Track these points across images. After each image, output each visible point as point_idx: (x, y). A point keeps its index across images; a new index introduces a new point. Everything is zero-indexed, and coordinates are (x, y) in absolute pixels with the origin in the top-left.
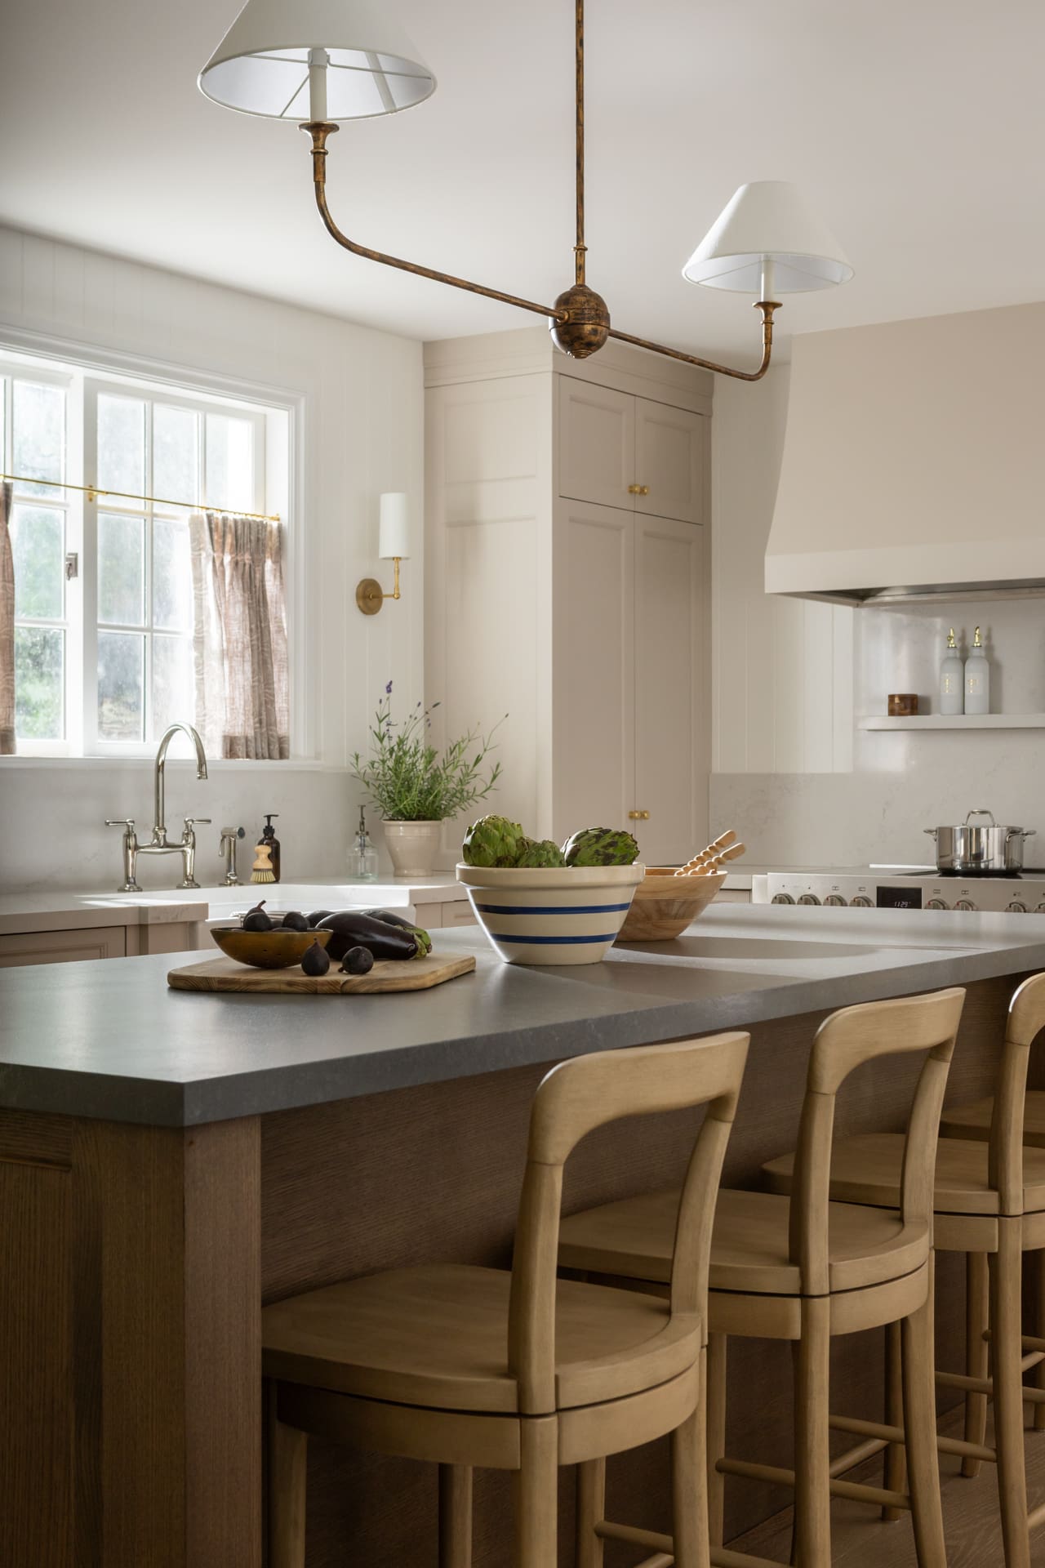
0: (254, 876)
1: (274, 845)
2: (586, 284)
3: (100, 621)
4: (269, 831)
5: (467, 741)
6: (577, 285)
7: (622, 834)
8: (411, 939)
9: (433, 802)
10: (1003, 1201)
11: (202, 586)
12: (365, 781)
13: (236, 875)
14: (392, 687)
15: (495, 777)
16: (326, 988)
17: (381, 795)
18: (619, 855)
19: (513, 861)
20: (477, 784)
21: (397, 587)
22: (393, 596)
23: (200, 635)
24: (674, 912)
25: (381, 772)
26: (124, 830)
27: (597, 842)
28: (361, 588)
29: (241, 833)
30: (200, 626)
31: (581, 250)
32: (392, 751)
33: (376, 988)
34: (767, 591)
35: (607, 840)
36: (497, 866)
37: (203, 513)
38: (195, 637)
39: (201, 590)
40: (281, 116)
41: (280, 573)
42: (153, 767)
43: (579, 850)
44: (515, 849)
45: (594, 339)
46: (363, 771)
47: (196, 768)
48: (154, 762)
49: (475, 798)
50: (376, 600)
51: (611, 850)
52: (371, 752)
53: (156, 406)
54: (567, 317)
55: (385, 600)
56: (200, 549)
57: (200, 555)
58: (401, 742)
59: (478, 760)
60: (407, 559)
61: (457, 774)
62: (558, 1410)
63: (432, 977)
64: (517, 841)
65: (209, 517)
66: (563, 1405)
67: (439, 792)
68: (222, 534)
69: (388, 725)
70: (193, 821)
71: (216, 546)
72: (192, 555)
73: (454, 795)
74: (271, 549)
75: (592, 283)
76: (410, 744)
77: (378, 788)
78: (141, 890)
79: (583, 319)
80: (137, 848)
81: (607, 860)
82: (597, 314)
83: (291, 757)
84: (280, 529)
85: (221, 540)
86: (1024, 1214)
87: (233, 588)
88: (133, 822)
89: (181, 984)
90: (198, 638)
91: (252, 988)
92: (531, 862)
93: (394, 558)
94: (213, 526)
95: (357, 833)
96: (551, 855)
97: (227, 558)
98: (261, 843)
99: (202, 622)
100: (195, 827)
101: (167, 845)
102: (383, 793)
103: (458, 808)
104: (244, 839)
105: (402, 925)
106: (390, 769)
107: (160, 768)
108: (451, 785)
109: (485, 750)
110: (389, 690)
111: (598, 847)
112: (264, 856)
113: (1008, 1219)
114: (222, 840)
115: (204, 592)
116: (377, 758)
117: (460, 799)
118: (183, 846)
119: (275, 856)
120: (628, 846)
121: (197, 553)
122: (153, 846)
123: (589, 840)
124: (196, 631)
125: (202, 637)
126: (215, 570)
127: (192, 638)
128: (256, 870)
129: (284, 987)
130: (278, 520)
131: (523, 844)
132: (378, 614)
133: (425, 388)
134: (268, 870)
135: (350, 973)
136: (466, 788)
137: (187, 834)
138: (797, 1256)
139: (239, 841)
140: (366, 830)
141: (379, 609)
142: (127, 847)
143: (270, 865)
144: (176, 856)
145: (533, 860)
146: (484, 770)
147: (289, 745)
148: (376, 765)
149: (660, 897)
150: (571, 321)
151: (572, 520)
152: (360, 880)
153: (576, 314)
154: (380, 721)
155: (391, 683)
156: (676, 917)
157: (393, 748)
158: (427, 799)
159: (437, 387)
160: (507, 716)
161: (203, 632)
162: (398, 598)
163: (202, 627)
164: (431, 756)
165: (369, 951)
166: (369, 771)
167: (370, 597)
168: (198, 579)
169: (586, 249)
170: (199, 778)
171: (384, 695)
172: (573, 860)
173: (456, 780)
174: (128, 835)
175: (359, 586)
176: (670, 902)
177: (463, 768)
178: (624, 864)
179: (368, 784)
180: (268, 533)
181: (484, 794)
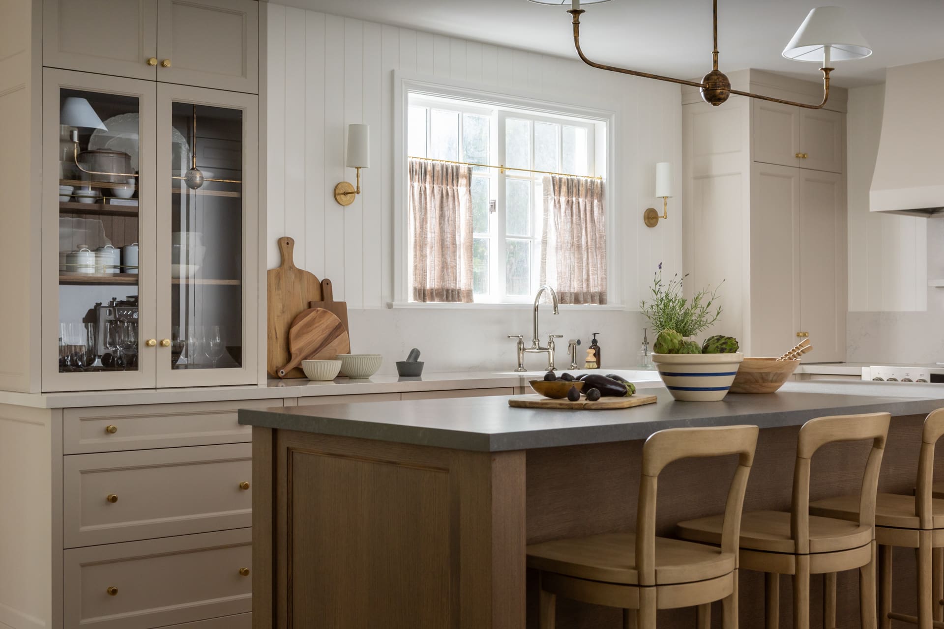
0: (586, 365)
1: (597, 349)
2: (719, 69)
3: (507, 234)
4: (595, 342)
5: (703, 294)
6: (714, 70)
7: (729, 338)
8: (624, 387)
9: (684, 327)
10: (922, 522)
11: (548, 214)
12: (647, 316)
13: (576, 364)
14: (662, 265)
15: (718, 313)
16: (576, 407)
17: (657, 323)
18: (728, 348)
19: (676, 351)
20: (709, 318)
21: (665, 213)
22: (663, 217)
23: (545, 239)
24: (771, 379)
25: (657, 311)
26: (518, 340)
27: (717, 342)
28: (646, 214)
29: (579, 342)
30: (546, 235)
31: (716, 53)
32: (662, 300)
33: (600, 407)
34: (871, 210)
35: (723, 341)
36: (669, 353)
37: (550, 176)
38: (542, 240)
39: (547, 216)
40: (562, 4)
41: (602, 207)
42: (533, 309)
43: (709, 346)
44: (678, 345)
45: (722, 96)
46: (647, 311)
47: (553, 308)
48: (533, 306)
49: (708, 325)
50: (654, 219)
51: (724, 346)
52: (651, 300)
53: (536, 122)
54: (707, 86)
55: (659, 219)
56: (548, 195)
57: (548, 197)
58: (667, 295)
59: (709, 304)
60: (671, 197)
61: (698, 311)
62: (657, 585)
63: (628, 403)
64: (679, 341)
65: (553, 178)
66: (659, 582)
67: (687, 321)
68: (559, 186)
69: (660, 286)
70: (553, 336)
71: (556, 193)
72: (544, 197)
73: (696, 323)
74: (597, 194)
75: (721, 70)
76: (672, 296)
77: (655, 320)
78: (526, 371)
79: (716, 87)
80: (524, 349)
81: (722, 351)
82: (723, 85)
83: (608, 303)
84: (601, 183)
85: (558, 190)
86: (933, 529)
87: (566, 215)
88: (522, 336)
89: (513, 404)
90: (544, 240)
91: (544, 406)
92: (684, 352)
93: (664, 197)
94: (555, 183)
95: (643, 343)
96: (694, 348)
97: (563, 199)
98: (590, 348)
99: (547, 232)
100: (554, 339)
101: (540, 349)
102: (658, 322)
103: (697, 330)
104: (581, 344)
105: (621, 381)
106: (661, 309)
107: (536, 309)
108: (694, 318)
109: (713, 299)
110: (660, 267)
111: (718, 344)
112: (591, 355)
113: (925, 531)
114: (570, 346)
115: (548, 217)
116: (654, 303)
117: (699, 325)
118: (548, 349)
119: (597, 355)
120: (733, 344)
121: (547, 197)
122: (533, 348)
123: (714, 341)
124: (543, 237)
125: (547, 240)
126: (555, 206)
127: (541, 240)
128: (587, 362)
129: (558, 406)
130: (601, 179)
131: (682, 343)
132: (656, 227)
133: (682, 105)
134: (594, 362)
135: (590, 400)
136: (703, 319)
137: (551, 343)
138: (794, 536)
139: (578, 347)
140: (647, 341)
141: (655, 226)
142: (520, 349)
143: (594, 359)
144: (545, 354)
145: (686, 350)
146: (713, 310)
147: (606, 297)
148: (654, 307)
149: (762, 371)
150: (710, 88)
151: (762, 174)
152: (644, 368)
153: (712, 85)
154: (656, 284)
155: (661, 263)
156: (772, 381)
157: (662, 298)
158: (681, 325)
159: (688, 104)
160: (724, 280)
161: (547, 238)
162: (666, 218)
163: (547, 235)
164: (684, 302)
165: (598, 391)
166: (650, 310)
167: (651, 218)
168: (546, 210)
169: (718, 52)
170: (554, 314)
171: (658, 270)
172: (705, 350)
173: (697, 315)
174: (519, 343)
175: (645, 213)
176: (768, 374)
177: (701, 308)
178: (731, 353)
179: (649, 318)
180: (595, 186)
181: (713, 322)
